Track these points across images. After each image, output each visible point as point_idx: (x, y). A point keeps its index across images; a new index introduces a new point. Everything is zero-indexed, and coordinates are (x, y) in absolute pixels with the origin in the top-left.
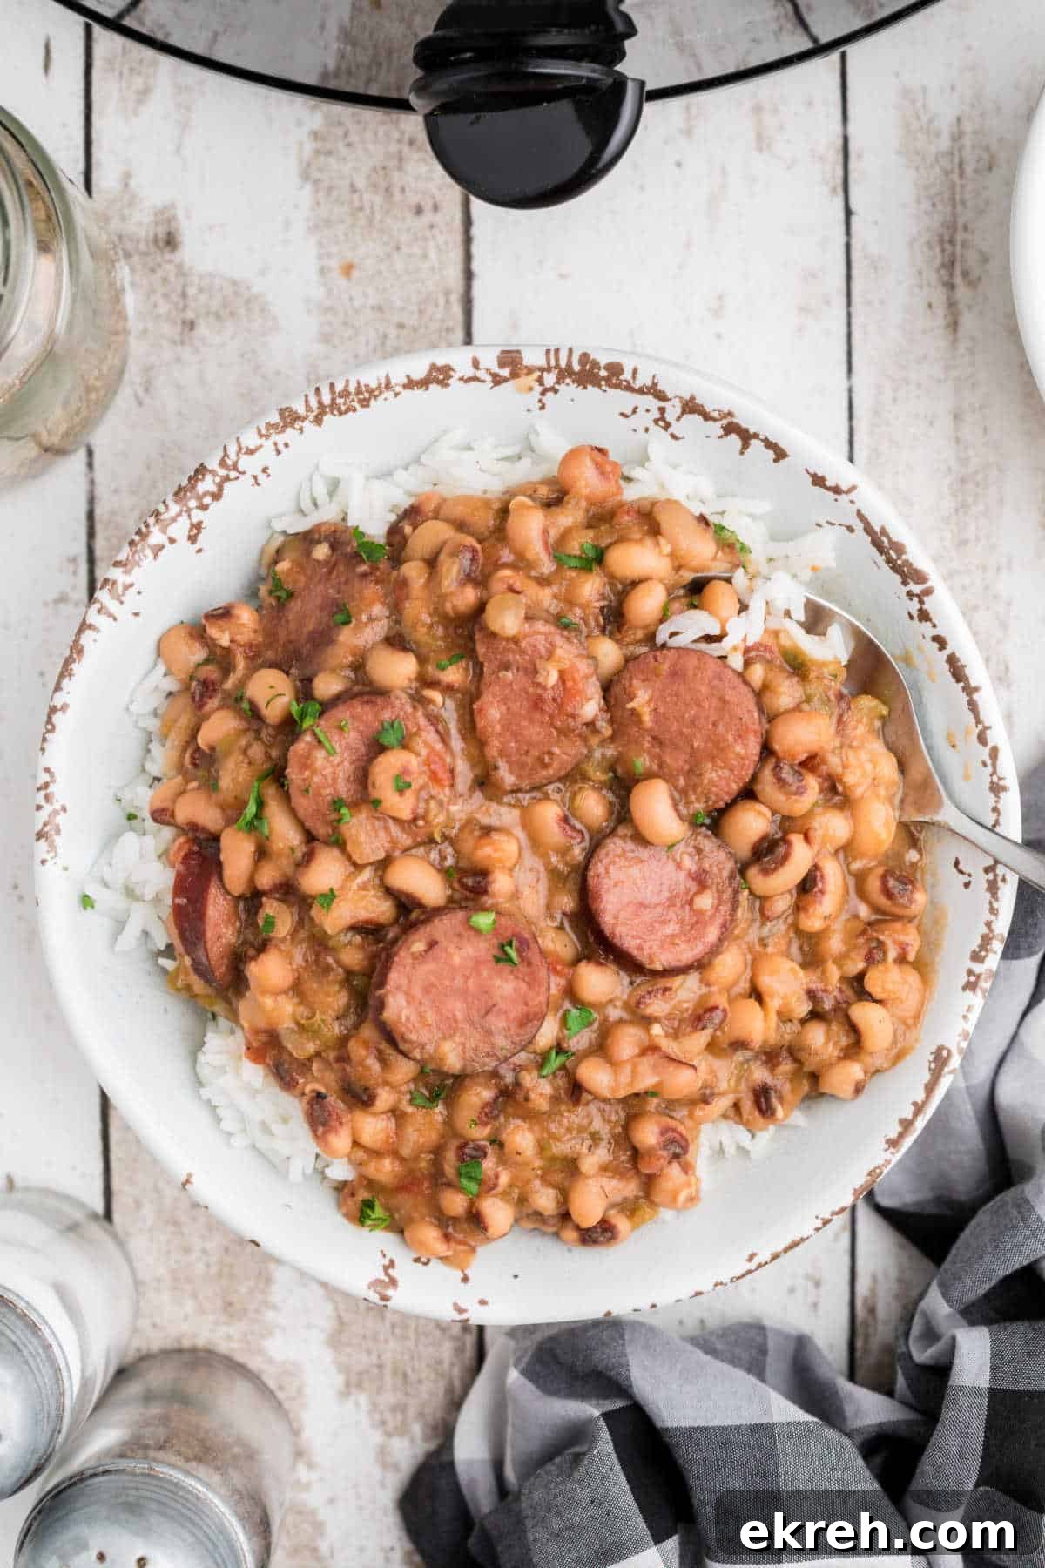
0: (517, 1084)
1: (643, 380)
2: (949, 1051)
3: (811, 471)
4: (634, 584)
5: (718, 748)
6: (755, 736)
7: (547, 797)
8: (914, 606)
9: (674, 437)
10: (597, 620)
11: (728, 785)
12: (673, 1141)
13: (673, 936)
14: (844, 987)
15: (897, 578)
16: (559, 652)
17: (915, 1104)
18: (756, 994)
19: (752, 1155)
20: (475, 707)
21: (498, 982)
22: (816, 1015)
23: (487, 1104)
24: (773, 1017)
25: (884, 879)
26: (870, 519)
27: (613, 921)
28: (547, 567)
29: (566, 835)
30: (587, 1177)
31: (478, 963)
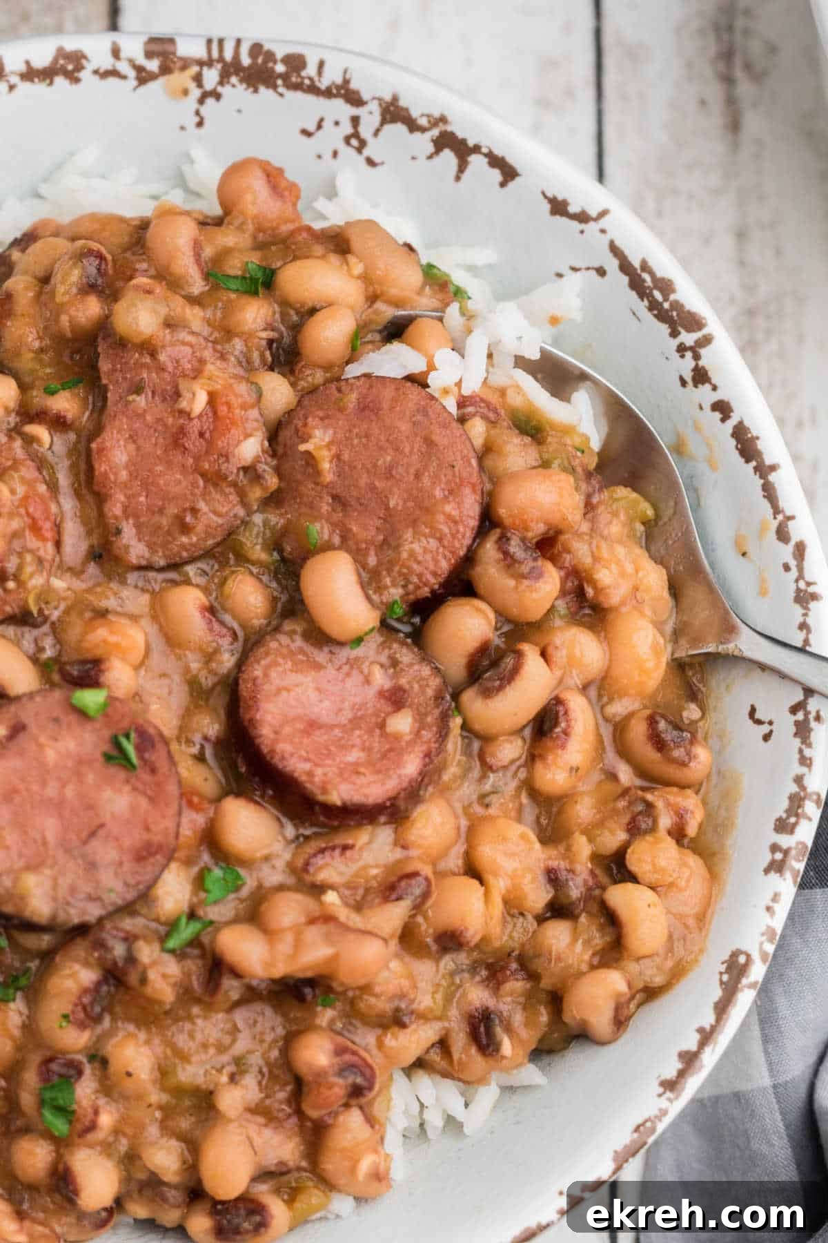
0: (131, 959)
1: (331, 77)
2: (748, 956)
3: (550, 195)
4: (313, 311)
5: (421, 508)
6: (474, 491)
7: (187, 582)
8: (688, 362)
9: (371, 162)
10: (262, 356)
11: (436, 562)
12: (351, 1067)
13: (356, 764)
14: (598, 872)
15: (664, 329)
16: (210, 368)
17: (701, 1030)
18: (473, 871)
19: (466, 1130)
20: (94, 446)
21: (107, 793)
22: (558, 910)
23: (86, 991)
24: (498, 907)
25: (652, 721)
26: (627, 252)
27: (272, 736)
28: (198, 286)
29: (211, 630)
30: (230, 1121)
31: (82, 762)
